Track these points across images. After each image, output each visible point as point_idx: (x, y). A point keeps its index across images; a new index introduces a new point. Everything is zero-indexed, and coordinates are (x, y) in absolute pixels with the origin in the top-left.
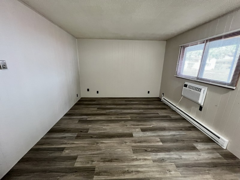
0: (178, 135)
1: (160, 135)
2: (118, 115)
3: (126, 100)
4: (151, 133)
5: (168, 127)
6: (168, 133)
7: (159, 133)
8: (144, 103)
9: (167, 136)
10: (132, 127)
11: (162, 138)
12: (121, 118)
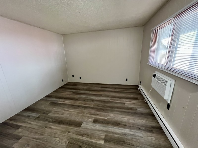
0: (131, 135)
1: (109, 130)
2: (84, 101)
3: (103, 86)
4: (101, 126)
5: (125, 122)
6: (120, 129)
7: (110, 128)
8: (118, 90)
9: (116, 134)
10: (88, 115)
11: (108, 135)
12: (85, 104)
